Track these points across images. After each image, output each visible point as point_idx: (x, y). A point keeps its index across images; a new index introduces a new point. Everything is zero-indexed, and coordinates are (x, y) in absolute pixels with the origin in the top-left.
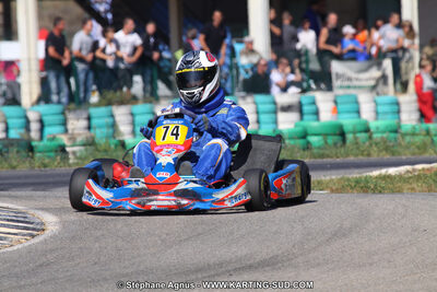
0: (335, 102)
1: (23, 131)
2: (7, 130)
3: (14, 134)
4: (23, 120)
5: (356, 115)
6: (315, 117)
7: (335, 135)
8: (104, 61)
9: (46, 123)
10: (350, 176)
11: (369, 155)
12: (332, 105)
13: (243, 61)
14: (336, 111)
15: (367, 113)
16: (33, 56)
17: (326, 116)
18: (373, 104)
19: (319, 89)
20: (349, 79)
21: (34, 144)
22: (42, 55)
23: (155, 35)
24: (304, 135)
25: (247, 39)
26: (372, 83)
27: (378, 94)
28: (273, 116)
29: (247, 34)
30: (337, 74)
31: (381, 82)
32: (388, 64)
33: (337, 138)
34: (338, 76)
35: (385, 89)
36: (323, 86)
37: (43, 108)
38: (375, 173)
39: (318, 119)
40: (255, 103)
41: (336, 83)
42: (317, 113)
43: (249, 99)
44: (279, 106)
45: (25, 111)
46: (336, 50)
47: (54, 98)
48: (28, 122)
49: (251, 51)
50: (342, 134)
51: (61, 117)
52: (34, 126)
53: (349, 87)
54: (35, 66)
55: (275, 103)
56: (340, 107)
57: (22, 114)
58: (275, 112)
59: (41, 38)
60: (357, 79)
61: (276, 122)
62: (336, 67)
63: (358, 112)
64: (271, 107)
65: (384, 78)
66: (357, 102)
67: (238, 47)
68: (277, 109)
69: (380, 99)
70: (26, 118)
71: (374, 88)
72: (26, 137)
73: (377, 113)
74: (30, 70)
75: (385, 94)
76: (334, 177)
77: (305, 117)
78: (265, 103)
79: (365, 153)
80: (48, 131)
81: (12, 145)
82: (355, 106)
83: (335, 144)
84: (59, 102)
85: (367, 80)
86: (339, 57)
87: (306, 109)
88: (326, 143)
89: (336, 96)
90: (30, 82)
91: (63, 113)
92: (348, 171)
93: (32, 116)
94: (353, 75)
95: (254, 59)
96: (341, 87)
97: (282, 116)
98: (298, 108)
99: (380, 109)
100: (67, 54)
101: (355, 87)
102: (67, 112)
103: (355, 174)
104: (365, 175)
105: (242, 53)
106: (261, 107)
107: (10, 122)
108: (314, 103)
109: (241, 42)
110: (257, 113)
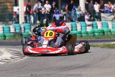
0: (102, 24)
1: (20, 30)
2: (15, 30)
3: (17, 31)
4: (19, 28)
5: (107, 28)
6: (96, 28)
7: (102, 33)
8: (41, 12)
9: (26, 28)
10: (106, 44)
11: (111, 38)
12: (101, 25)
13: (78, 13)
14: (102, 26)
15: (110, 27)
16: (22, 11)
17: (100, 28)
18: (112, 25)
19: (98, 21)
20: (106, 18)
21: (22, 34)
22: (25, 10)
23: (55, 5)
24: (94, 33)
25: (79, 7)
26: (112, 19)
27: (113, 22)
28: (85, 27)
29: (79, 6)
30: (102, 17)
31: (114, 19)
33: (102, 34)
34: (103, 17)
36: (99, 20)
37: (25, 24)
38: (112, 43)
39: (97, 28)
40: (81, 24)
41: (102, 19)
42: (97, 27)
43: (79, 23)
44: (87, 25)
45: (20, 25)
46: (102, 10)
47: (28, 22)
48: (21, 28)
49: (80, 10)
50: (104, 32)
51: (30, 27)
52: (23, 29)
53: (106, 20)
54: (23, 13)
55: (86, 24)
56: (103, 25)
57: (19, 26)
58: (86, 26)
59: (25, 6)
60: (108, 18)
61: (86, 29)
62: (102, 15)
63: (108, 27)
64: (85, 25)
66: (108, 24)
67: (77, 9)
68: (87, 26)
69: (114, 23)
70: (20, 27)
71: (112, 20)
72: (21, 32)
73: (113, 27)
74: (22, 14)
76: (101, 44)
77: (94, 28)
78: (83, 24)
79: (110, 38)
80: (26, 30)
81: (17, 34)
82: (107, 25)
83: (102, 35)
84: (29, 23)
86: (103, 12)
87: (94, 26)
88: (99, 35)
89: (102, 23)
90: (22, 17)
91: (30, 26)
92: (105, 42)
93: (22, 26)
94: (107, 17)
95: (81, 12)
96: (103, 20)
97: (88, 28)
98: (92, 25)
99: (114, 26)
100: (31, 10)
101: (107, 20)
102: (31, 26)
103: (107, 43)
104: (109, 43)
105: (78, 11)
106: (82, 25)
107: (16, 28)
108: (96, 24)
109: (77, 8)
110: (81, 26)
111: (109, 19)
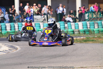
18: (43, 25)
20: (38, 20)
26: (42, 20)
27: (43, 23)
31: (44, 20)
32: (46, 16)
34: (35, 19)
35: (45, 22)
40: (18, 24)
41: (35, 20)
53: (37, 21)
55: (22, 24)
63: (40, 27)
65: (45, 19)
66: (40, 25)
71: (43, 21)
75: (45, 23)
78: (20, 24)
85: (41, 20)
89: (35, 23)
96: (36, 21)
101: (39, 21)
111: (40, 20)
